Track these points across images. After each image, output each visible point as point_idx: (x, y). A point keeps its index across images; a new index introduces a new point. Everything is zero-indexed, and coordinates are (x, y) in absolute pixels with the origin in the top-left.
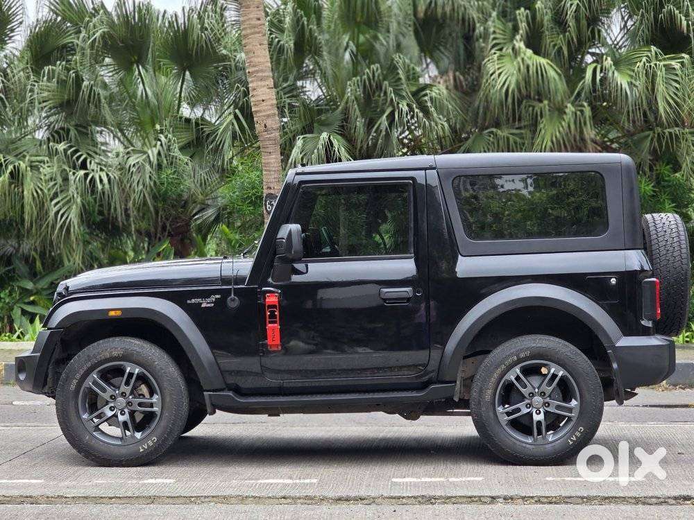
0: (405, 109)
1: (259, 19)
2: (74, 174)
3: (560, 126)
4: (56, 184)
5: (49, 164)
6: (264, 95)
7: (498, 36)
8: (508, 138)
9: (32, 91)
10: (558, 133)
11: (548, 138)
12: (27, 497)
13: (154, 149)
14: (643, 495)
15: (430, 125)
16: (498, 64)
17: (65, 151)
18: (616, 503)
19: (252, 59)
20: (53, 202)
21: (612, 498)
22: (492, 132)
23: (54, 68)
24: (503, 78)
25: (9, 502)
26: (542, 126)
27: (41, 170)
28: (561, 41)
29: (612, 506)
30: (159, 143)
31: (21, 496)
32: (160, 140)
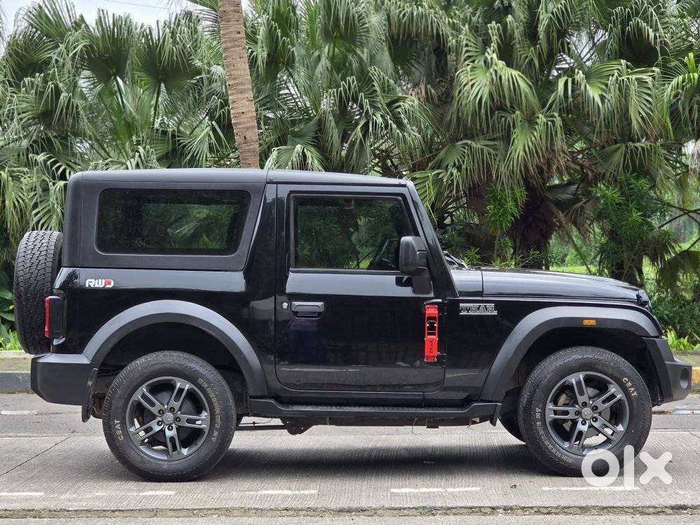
0: (380, 120)
1: (239, 33)
2: (54, 184)
3: (532, 136)
4: (35, 195)
5: (29, 175)
6: (243, 107)
7: (470, 49)
8: (482, 150)
9: (10, 102)
10: (530, 143)
11: (520, 148)
12: (29, 511)
13: (132, 160)
14: (640, 504)
15: (404, 136)
16: (471, 75)
17: (45, 161)
18: (614, 513)
19: (232, 72)
20: (34, 212)
21: (610, 507)
22: (466, 144)
23: (33, 79)
24: (475, 89)
25: (11, 516)
26: (515, 136)
27: (22, 179)
28: (532, 53)
29: (612, 517)
30: (137, 154)
31: (24, 510)
32: (138, 152)
